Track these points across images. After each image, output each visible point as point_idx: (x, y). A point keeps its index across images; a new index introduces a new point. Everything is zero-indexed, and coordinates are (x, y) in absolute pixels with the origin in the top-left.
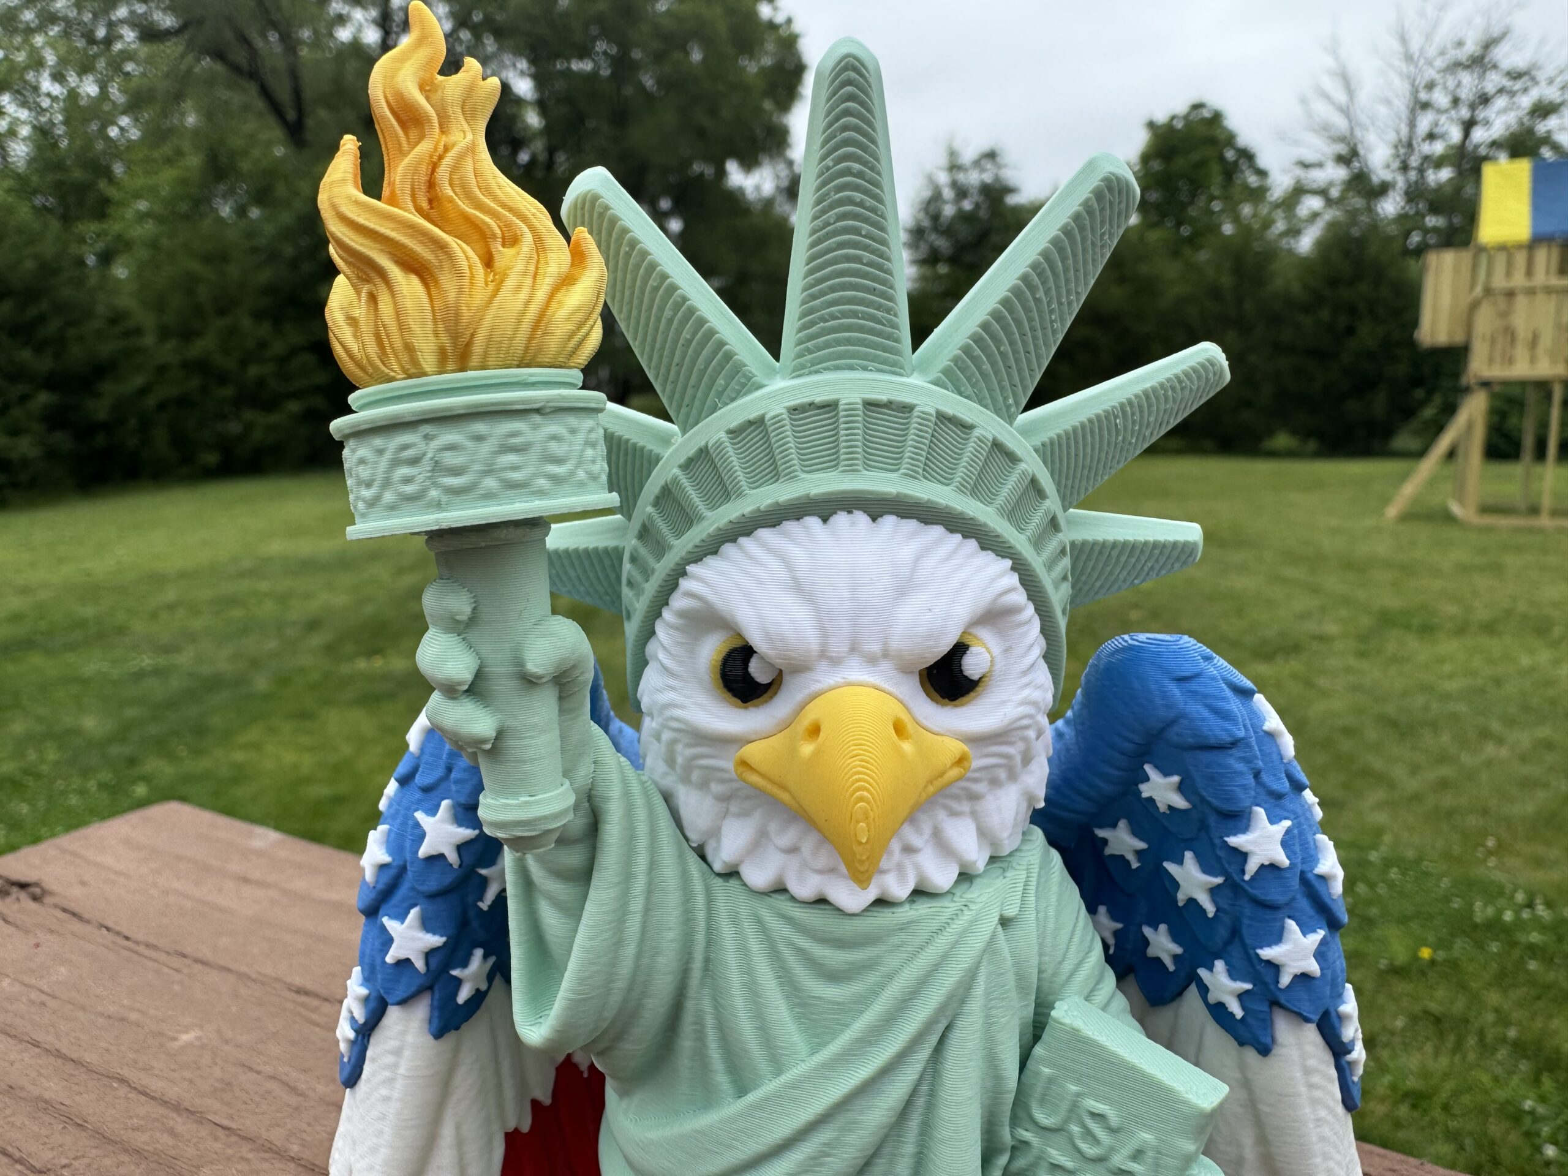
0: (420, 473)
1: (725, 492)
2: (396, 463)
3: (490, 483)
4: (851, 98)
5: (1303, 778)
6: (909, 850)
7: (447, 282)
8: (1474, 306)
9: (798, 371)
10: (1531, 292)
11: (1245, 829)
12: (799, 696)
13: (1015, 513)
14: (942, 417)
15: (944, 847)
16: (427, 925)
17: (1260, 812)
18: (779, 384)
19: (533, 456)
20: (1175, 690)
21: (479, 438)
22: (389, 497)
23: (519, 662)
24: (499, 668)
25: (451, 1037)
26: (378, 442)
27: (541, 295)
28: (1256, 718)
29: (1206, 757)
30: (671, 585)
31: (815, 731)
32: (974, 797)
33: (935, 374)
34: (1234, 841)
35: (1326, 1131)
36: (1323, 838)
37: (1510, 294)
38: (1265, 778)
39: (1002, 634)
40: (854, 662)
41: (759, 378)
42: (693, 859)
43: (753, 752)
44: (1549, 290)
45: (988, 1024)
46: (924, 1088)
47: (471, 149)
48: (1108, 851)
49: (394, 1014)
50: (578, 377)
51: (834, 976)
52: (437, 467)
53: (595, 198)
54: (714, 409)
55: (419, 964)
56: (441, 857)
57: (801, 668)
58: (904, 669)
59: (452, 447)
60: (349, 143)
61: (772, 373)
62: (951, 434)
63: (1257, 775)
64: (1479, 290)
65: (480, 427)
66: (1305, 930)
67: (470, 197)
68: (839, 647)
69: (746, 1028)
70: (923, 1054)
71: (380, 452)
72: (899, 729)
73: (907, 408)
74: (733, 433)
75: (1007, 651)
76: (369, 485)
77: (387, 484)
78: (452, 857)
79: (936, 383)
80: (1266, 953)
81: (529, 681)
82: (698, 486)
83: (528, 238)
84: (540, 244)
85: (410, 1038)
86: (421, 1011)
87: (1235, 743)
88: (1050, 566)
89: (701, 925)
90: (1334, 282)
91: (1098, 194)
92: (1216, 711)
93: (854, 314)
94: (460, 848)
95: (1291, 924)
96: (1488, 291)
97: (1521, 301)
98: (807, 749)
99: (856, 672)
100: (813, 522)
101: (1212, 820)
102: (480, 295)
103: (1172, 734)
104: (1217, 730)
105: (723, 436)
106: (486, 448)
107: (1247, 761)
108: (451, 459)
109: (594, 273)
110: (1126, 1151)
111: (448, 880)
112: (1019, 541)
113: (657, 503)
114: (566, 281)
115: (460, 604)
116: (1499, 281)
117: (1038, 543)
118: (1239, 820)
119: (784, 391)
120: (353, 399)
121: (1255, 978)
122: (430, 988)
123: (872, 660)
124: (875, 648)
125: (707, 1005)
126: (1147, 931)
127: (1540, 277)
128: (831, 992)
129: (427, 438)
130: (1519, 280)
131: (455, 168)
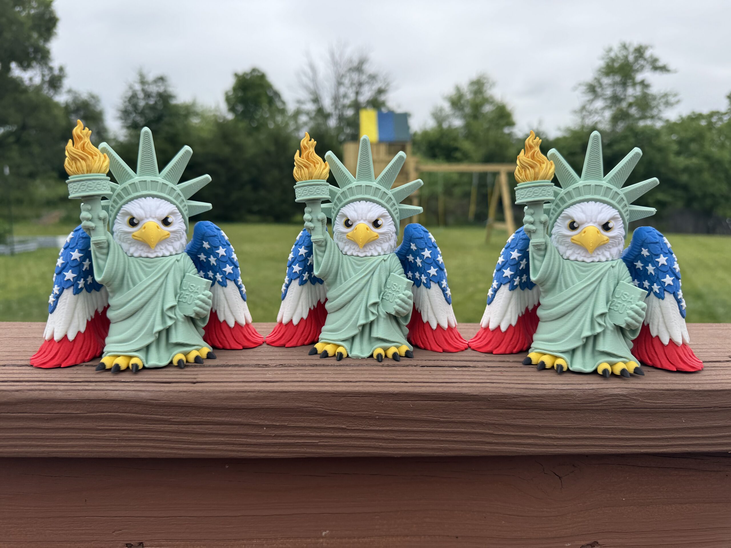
0: (85, 187)
1: (128, 194)
2: (81, 186)
3: (96, 189)
4: (147, 136)
5: (230, 243)
6: (161, 249)
7: (88, 161)
9: (140, 176)
11: (218, 249)
12: (142, 224)
13: (176, 198)
14: (163, 183)
15: (168, 250)
16: (73, 273)
17: (221, 247)
18: (137, 178)
19: (101, 186)
20: (205, 228)
21: (94, 183)
22: (80, 191)
23: (98, 216)
24: (95, 217)
25: (77, 295)
26: (78, 183)
27: (101, 163)
28: (220, 234)
29: (211, 238)
31: (145, 228)
32: (172, 242)
33: (162, 177)
34: (217, 251)
36: (233, 253)
38: (222, 242)
39: (175, 216)
40: (150, 218)
41: (134, 177)
42: (125, 254)
43: (135, 234)
45: (174, 274)
46: (165, 282)
47: (89, 143)
48: (201, 259)
49: (65, 291)
50: (106, 175)
51: (149, 267)
52: (88, 186)
53: (105, 148)
54: (126, 181)
55: (72, 280)
56: (76, 259)
57: (142, 220)
58: (159, 220)
59: (90, 184)
61: (136, 176)
62: (164, 186)
63: (220, 241)
65: (94, 181)
66: (230, 266)
67: (89, 149)
68: (148, 216)
69: (136, 277)
70: (164, 276)
71: (78, 184)
72: (158, 227)
73: (157, 182)
74: (130, 185)
75: (176, 219)
76: (76, 189)
77: (79, 189)
78: (78, 259)
79: (163, 178)
80: (224, 269)
81: (100, 219)
82: (124, 193)
83: (98, 156)
85: (69, 296)
86: (71, 290)
87: (215, 236)
88: (183, 207)
89: (127, 263)
91: (185, 152)
92: (212, 231)
93: (149, 168)
94: (80, 257)
95: (227, 265)
98: (143, 230)
99: (151, 220)
100: (143, 198)
101: (214, 248)
102: (93, 164)
103: (205, 235)
104: (212, 234)
105: (128, 185)
106: (95, 184)
107: (218, 239)
108: (90, 185)
109: (108, 160)
110: (197, 289)
111: (77, 264)
112: (177, 203)
113: (116, 196)
114: (104, 162)
115: (89, 207)
117: (180, 203)
118: (217, 248)
120: (69, 177)
121: (223, 274)
122: (73, 285)
123: (153, 218)
124: (154, 216)
125: (129, 275)
126: (208, 273)
128: (150, 270)
129: (86, 182)
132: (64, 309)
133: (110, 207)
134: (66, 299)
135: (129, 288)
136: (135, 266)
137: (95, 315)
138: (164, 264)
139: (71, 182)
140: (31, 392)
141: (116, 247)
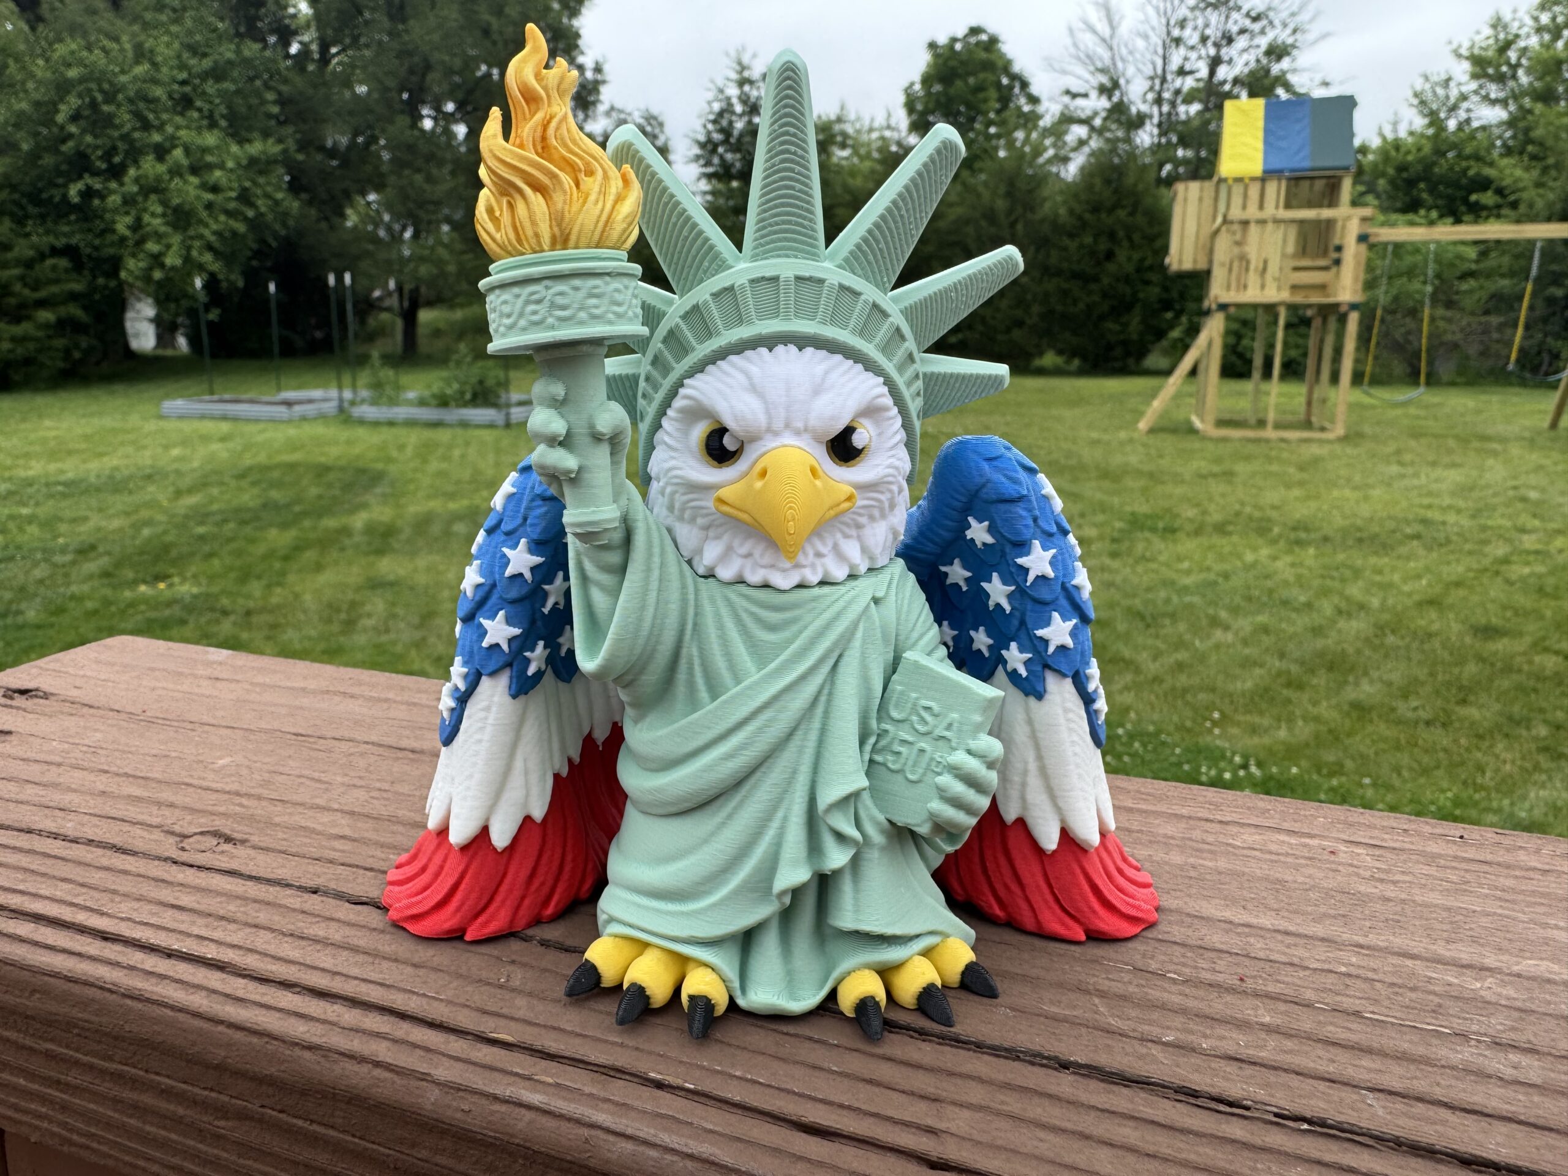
0: (542, 308)
1: (708, 333)
2: (528, 302)
3: (582, 315)
5: (1067, 526)
6: (819, 555)
7: (558, 198)
8: (1217, 232)
9: (755, 258)
10: (1262, 222)
11: (1028, 554)
12: (754, 456)
13: (886, 349)
14: (842, 287)
15: (840, 556)
16: (509, 621)
17: (1036, 543)
18: (743, 265)
19: (606, 301)
20: (986, 466)
21: (576, 289)
22: (522, 323)
23: (592, 426)
24: (581, 430)
25: (522, 698)
26: (516, 290)
27: (609, 206)
28: (1037, 487)
29: (1003, 507)
30: (673, 393)
31: (763, 474)
32: (859, 526)
33: (839, 261)
34: (1020, 561)
35: (1077, 749)
36: (1079, 564)
37: (1245, 223)
38: (1041, 523)
39: (877, 423)
40: (787, 434)
41: (730, 262)
42: (686, 567)
43: (724, 493)
44: (1277, 221)
45: (864, 657)
46: (826, 691)
47: (565, 117)
48: (949, 581)
49: (485, 683)
50: (625, 256)
51: (772, 628)
52: (553, 306)
53: (630, 145)
54: (701, 281)
55: (505, 647)
56: (521, 575)
57: (755, 438)
58: (817, 439)
59: (561, 294)
60: (495, 112)
61: (738, 260)
62: (847, 298)
63: (1035, 520)
64: (1219, 220)
65: (577, 282)
66: (1065, 618)
67: (565, 146)
68: (778, 424)
70: (826, 669)
71: (518, 296)
72: (814, 472)
73: (821, 281)
74: (715, 295)
75: (880, 434)
76: (509, 316)
77: (521, 315)
78: (528, 575)
79: (840, 267)
80: (1040, 633)
81: (597, 438)
82: (692, 328)
83: (600, 173)
84: (606, 176)
85: (496, 699)
86: (503, 681)
87: (1021, 498)
88: (909, 384)
89: (692, 603)
90: (1096, 209)
91: (938, 151)
92: (1010, 478)
93: (789, 222)
94: (533, 569)
95: (1056, 615)
96: (1225, 221)
97: (1253, 229)
98: (759, 484)
99: (788, 439)
100: (763, 351)
101: (1008, 548)
102: (575, 207)
103: (983, 494)
104: (1011, 490)
105: (708, 297)
106: (581, 294)
107: (1030, 511)
108: (560, 300)
109: (635, 193)
110: (944, 724)
111: (525, 590)
112: (889, 367)
113: (665, 341)
114: (619, 199)
115: (558, 390)
116: (1236, 213)
117: (901, 369)
118: (1023, 547)
119: (747, 269)
120: (491, 268)
121: (1034, 650)
122: (509, 665)
123: (798, 433)
124: (800, 425)
125: (695, 652)
126: (972, 633)
127: (1270, 210)
128: (772, 637)
129: (547, 288)
130: (1252, 212)
131: (557, 129)
132: (480, 741)
133: (642, 384)
134: (487, 709)
135: (694, 705)
136: (718, 616)
137: (582, 755)
138: (827, 615)
139: (492, 289)
140: (350, 1066)
141: (656, 542)
